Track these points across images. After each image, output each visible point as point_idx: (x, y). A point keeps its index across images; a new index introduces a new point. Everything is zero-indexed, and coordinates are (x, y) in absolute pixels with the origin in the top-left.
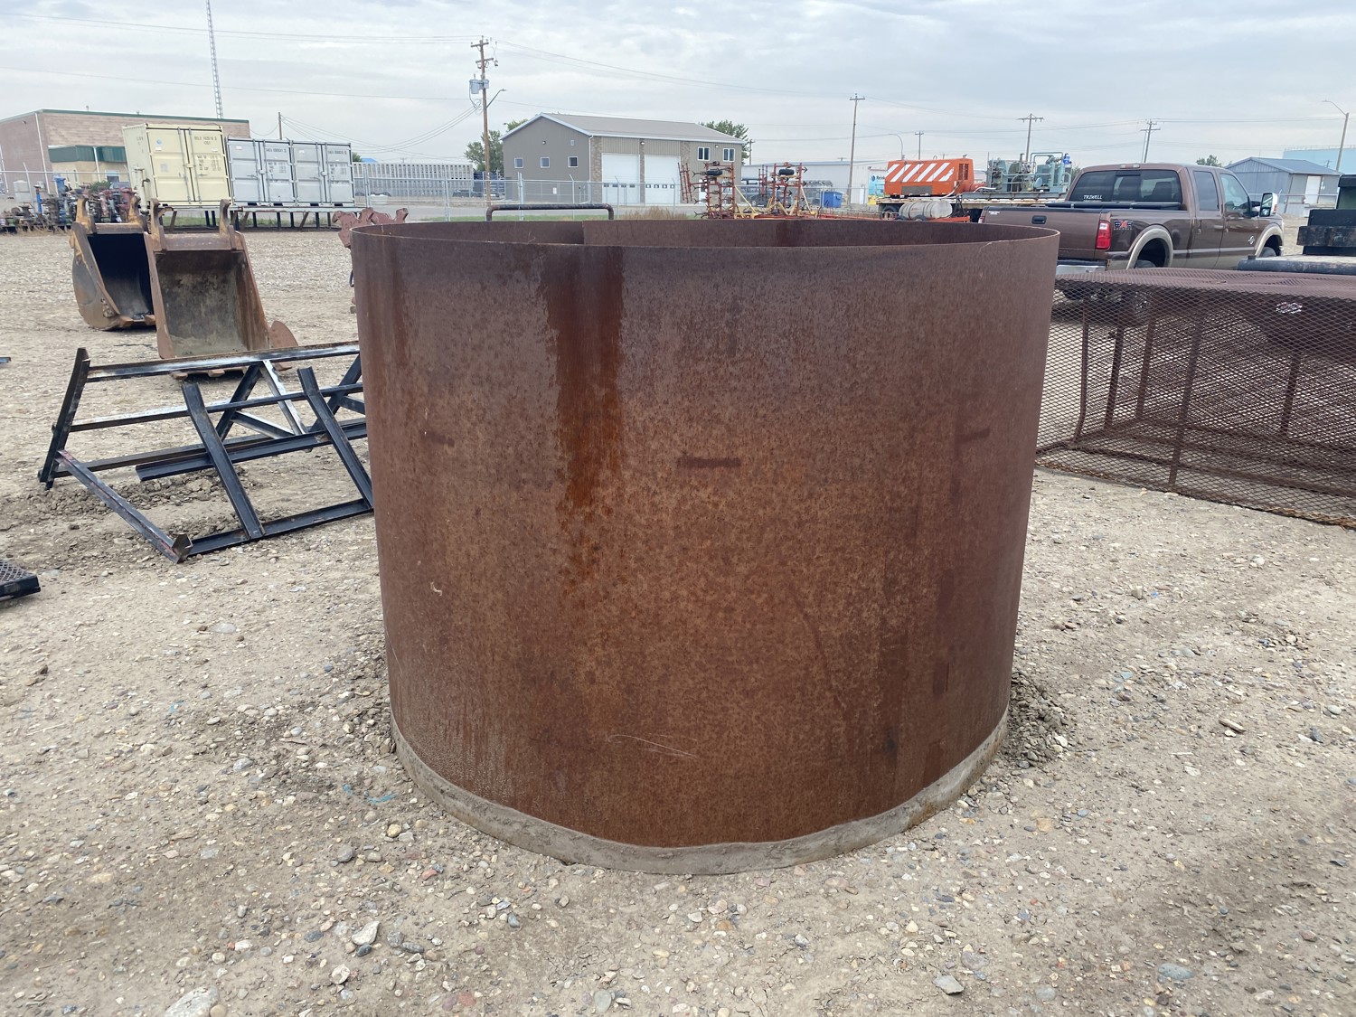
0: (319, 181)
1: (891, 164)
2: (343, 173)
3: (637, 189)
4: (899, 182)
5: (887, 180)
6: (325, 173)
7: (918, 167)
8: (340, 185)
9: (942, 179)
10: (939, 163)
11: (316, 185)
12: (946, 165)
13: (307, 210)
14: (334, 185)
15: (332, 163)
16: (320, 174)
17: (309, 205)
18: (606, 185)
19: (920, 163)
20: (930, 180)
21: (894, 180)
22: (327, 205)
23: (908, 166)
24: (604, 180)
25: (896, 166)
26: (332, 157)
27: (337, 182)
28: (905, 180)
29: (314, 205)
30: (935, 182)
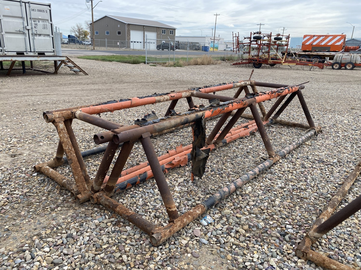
0: (24, 33)
1: (305, 36)
2: (44, 28)
3: (142, 43)
4: (311, 44)
5: (303, 44)
6: (29, 27)
7: (322, 38)
8: (42, 38)
9: (336, 44)
10: (335, 37)
11: (21, 37)
12: (338, 37)
13: (14, 59)
14: (37, 38)
15: (35, 20)
16: (25, 28)
17: (15, 54)
18: (132, 42)
19: (323, 36)
20: (330, 44)
21: (308, 43)
22: (32, 54)
23: (315, 38)
24: (131, 40)
25: (308, 37)
26: (35, 15)
27: (40, 35)
28: (314, 44)
29: (20, 54)
30: (333, 45)
